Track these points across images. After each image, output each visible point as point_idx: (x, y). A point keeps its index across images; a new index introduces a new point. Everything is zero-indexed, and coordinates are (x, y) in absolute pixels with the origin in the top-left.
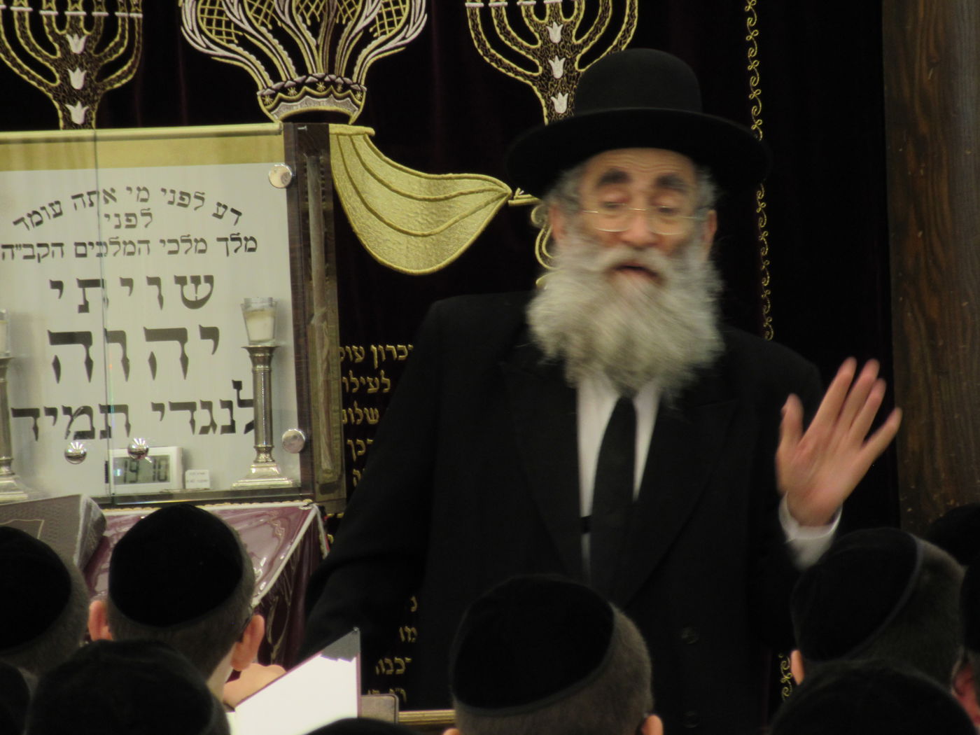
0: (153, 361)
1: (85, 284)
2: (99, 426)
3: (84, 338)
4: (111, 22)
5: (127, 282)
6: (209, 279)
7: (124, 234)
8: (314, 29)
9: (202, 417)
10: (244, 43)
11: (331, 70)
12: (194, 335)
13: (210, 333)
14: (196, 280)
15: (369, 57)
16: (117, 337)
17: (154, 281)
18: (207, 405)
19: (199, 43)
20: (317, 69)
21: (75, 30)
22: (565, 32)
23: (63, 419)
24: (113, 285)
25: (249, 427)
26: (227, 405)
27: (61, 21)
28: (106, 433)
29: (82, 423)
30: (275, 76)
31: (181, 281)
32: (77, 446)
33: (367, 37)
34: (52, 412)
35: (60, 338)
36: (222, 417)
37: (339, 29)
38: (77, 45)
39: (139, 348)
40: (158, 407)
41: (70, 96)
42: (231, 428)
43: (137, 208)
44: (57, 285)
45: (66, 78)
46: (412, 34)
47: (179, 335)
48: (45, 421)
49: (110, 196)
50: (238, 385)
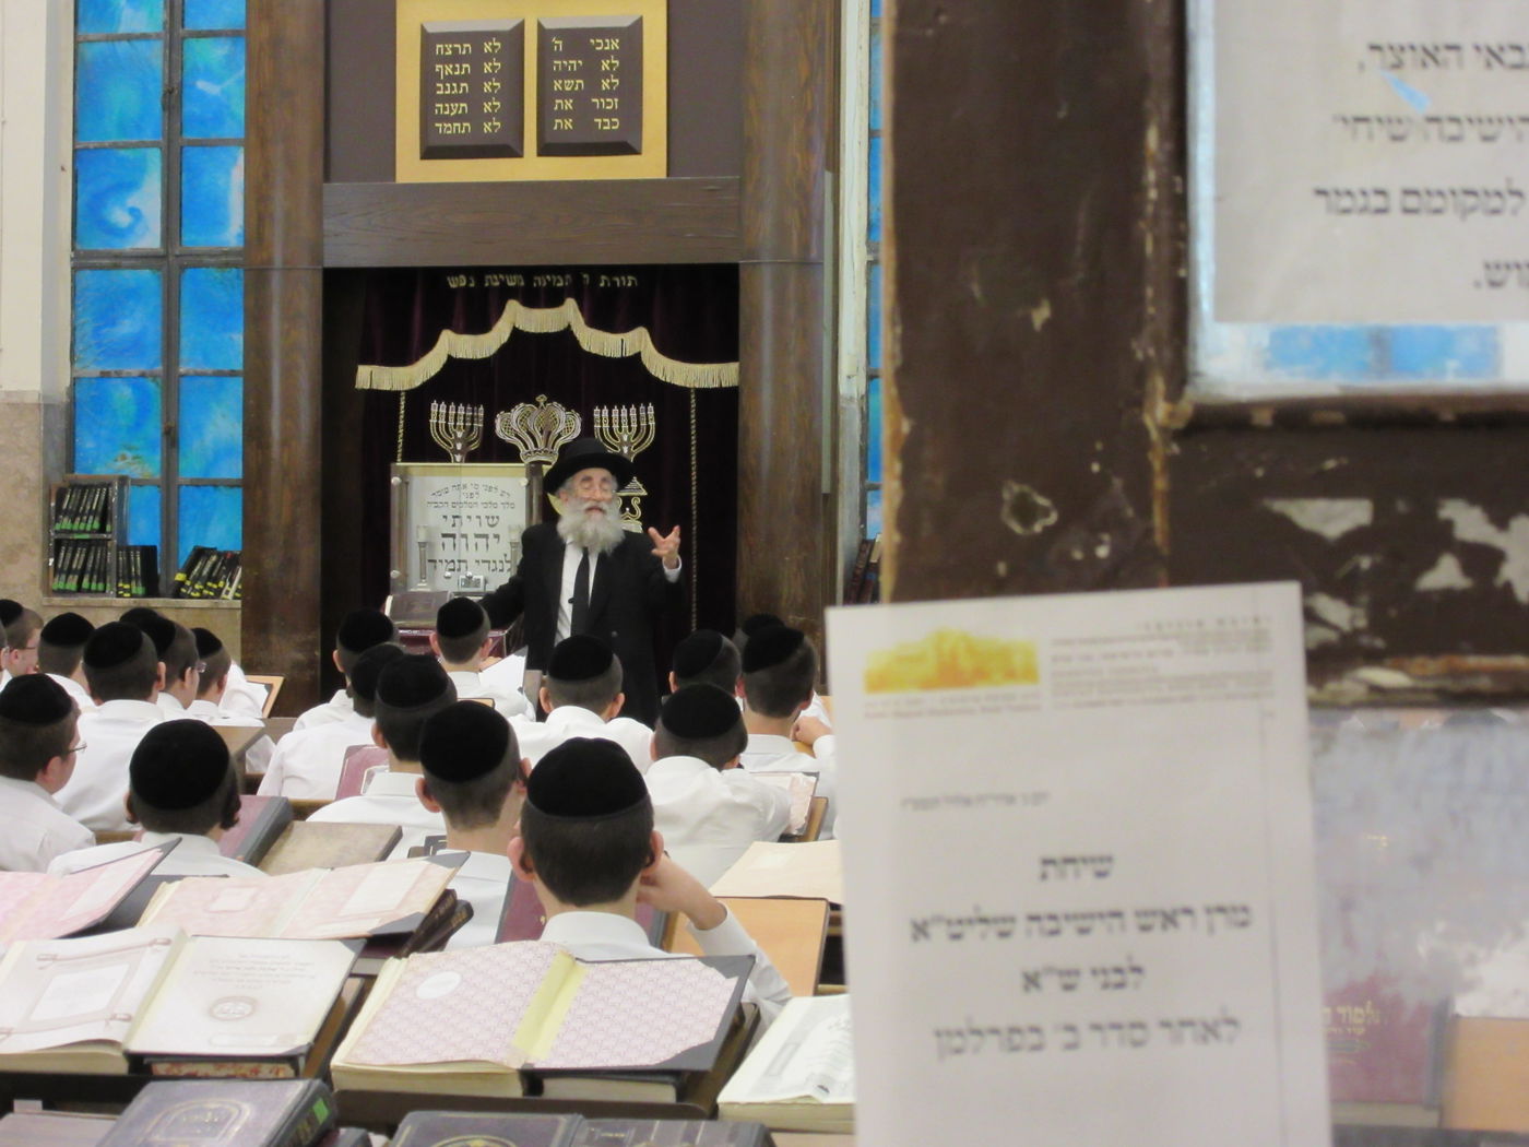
0: (476, 545)
1: (455, 517)
2: (457, 567)
3: (453, 536)
4: (472, 427)
5: (469, 517)
6: (498, 517)
7: (469, 500)
8: (541, 432)
9: (492, 566)
10: (517, 436)
11: (546, 446)
12: (491, 536)
13: (497, 536)
14: (493, 517)
15: (560, 442)
16: (464, 536)
17: (479, 517)
18: (494, 562)
19: (501, 435)
20: (541, 445)
21: (460, 429)
22: (629, 438)
23: (445, 564)
24: (464, 518)
25: (509, 570)
26: (501, 562)
27: (455, 426)
28: (459, 570)
29: (451, 566)
30: (527, 447)
31: (488, 517)
32: (448, 574)
33: (559, 436)
34: (441, 561)
35: (444, 536)
36: (499, 566)
37: (550, 433)
38: (460, 435)
39: (472, 540)
40: (478, 561)
41: (456, 452)
42: (502, 570)
43: (473, 491)
44: (445, 517)
45: (455, 446)
46: (576, 435)
47: (486, 536)
48: (438, 564)
49: (465, 486)
50: (505, 555)
